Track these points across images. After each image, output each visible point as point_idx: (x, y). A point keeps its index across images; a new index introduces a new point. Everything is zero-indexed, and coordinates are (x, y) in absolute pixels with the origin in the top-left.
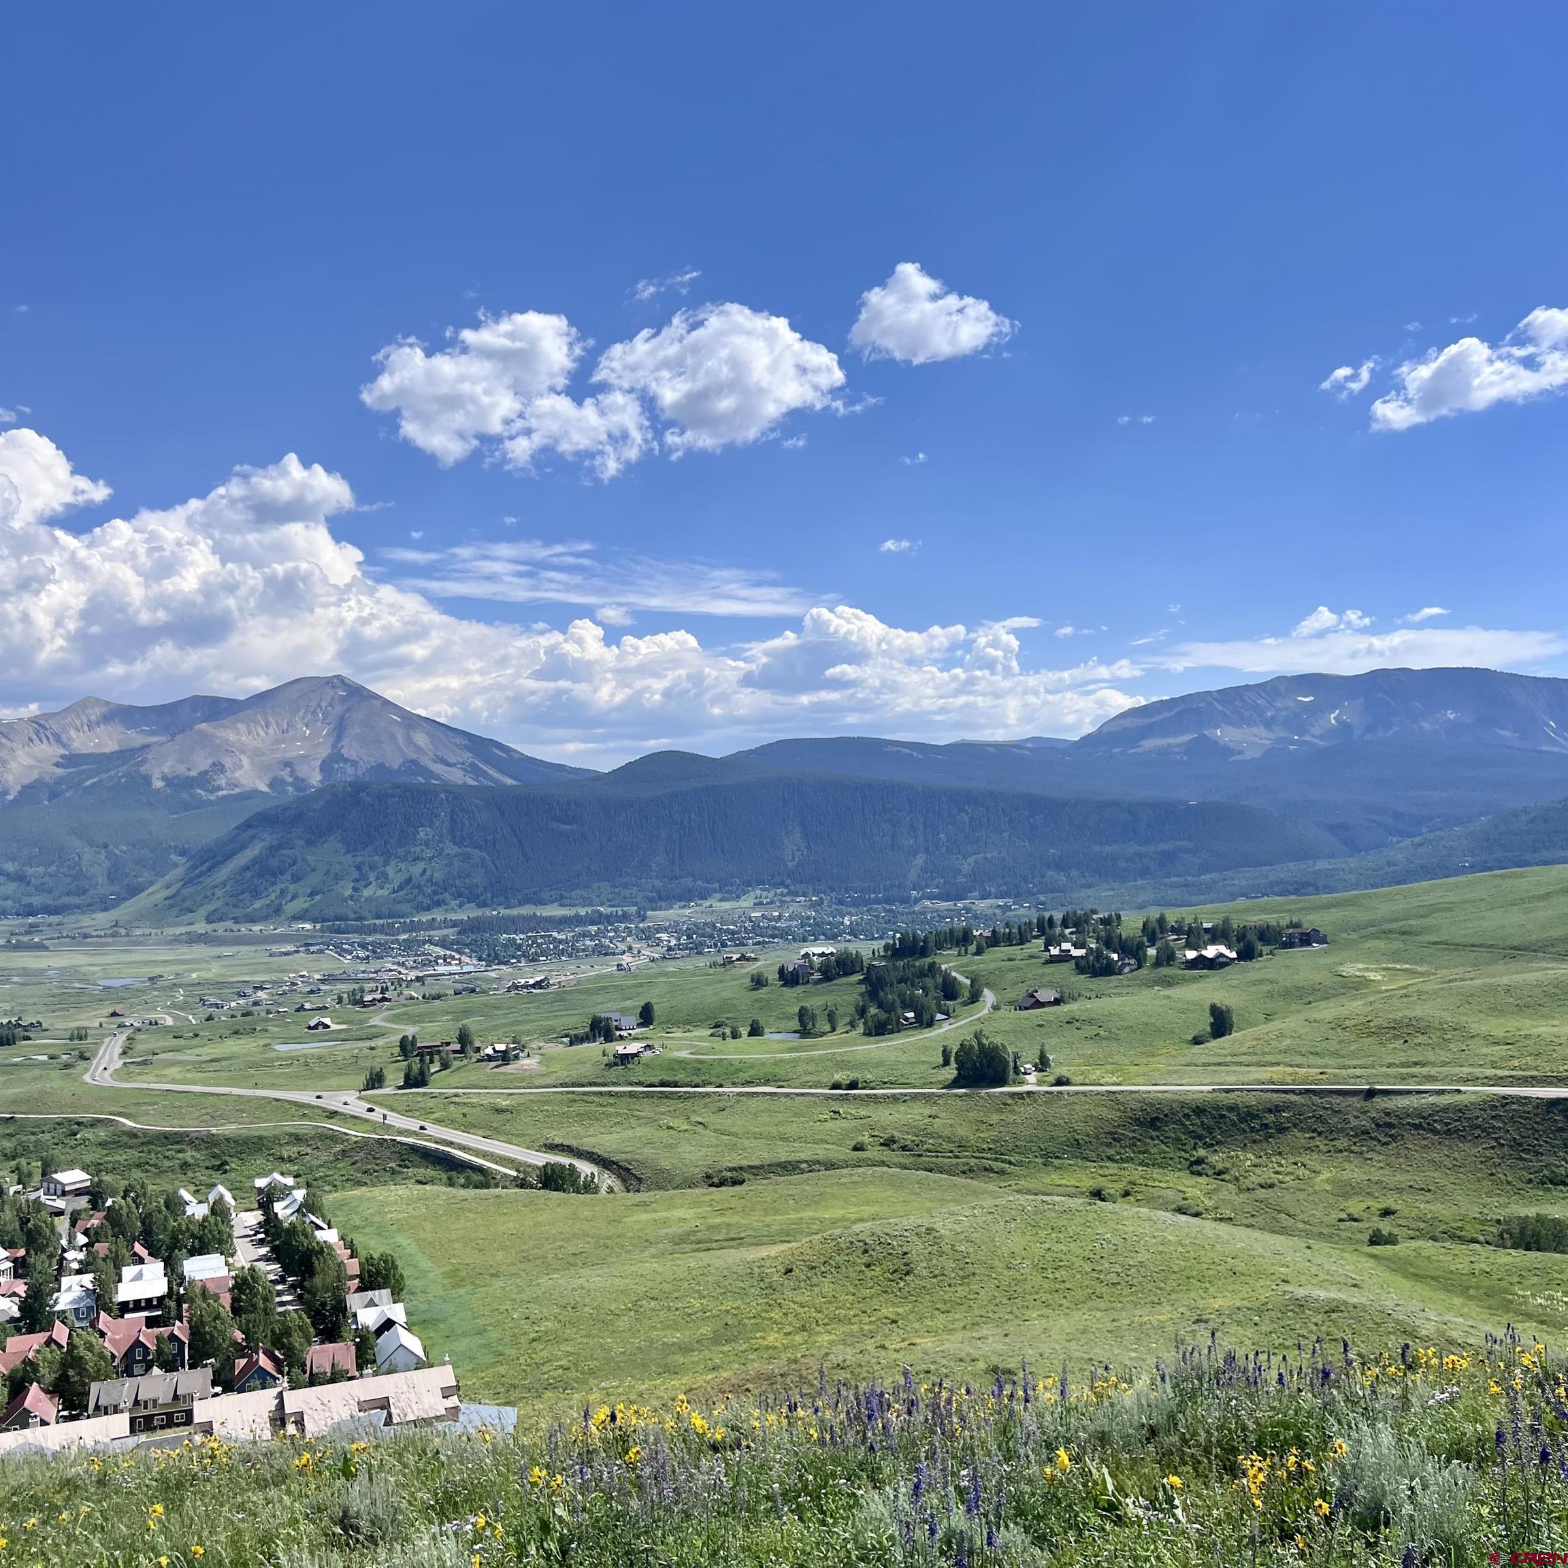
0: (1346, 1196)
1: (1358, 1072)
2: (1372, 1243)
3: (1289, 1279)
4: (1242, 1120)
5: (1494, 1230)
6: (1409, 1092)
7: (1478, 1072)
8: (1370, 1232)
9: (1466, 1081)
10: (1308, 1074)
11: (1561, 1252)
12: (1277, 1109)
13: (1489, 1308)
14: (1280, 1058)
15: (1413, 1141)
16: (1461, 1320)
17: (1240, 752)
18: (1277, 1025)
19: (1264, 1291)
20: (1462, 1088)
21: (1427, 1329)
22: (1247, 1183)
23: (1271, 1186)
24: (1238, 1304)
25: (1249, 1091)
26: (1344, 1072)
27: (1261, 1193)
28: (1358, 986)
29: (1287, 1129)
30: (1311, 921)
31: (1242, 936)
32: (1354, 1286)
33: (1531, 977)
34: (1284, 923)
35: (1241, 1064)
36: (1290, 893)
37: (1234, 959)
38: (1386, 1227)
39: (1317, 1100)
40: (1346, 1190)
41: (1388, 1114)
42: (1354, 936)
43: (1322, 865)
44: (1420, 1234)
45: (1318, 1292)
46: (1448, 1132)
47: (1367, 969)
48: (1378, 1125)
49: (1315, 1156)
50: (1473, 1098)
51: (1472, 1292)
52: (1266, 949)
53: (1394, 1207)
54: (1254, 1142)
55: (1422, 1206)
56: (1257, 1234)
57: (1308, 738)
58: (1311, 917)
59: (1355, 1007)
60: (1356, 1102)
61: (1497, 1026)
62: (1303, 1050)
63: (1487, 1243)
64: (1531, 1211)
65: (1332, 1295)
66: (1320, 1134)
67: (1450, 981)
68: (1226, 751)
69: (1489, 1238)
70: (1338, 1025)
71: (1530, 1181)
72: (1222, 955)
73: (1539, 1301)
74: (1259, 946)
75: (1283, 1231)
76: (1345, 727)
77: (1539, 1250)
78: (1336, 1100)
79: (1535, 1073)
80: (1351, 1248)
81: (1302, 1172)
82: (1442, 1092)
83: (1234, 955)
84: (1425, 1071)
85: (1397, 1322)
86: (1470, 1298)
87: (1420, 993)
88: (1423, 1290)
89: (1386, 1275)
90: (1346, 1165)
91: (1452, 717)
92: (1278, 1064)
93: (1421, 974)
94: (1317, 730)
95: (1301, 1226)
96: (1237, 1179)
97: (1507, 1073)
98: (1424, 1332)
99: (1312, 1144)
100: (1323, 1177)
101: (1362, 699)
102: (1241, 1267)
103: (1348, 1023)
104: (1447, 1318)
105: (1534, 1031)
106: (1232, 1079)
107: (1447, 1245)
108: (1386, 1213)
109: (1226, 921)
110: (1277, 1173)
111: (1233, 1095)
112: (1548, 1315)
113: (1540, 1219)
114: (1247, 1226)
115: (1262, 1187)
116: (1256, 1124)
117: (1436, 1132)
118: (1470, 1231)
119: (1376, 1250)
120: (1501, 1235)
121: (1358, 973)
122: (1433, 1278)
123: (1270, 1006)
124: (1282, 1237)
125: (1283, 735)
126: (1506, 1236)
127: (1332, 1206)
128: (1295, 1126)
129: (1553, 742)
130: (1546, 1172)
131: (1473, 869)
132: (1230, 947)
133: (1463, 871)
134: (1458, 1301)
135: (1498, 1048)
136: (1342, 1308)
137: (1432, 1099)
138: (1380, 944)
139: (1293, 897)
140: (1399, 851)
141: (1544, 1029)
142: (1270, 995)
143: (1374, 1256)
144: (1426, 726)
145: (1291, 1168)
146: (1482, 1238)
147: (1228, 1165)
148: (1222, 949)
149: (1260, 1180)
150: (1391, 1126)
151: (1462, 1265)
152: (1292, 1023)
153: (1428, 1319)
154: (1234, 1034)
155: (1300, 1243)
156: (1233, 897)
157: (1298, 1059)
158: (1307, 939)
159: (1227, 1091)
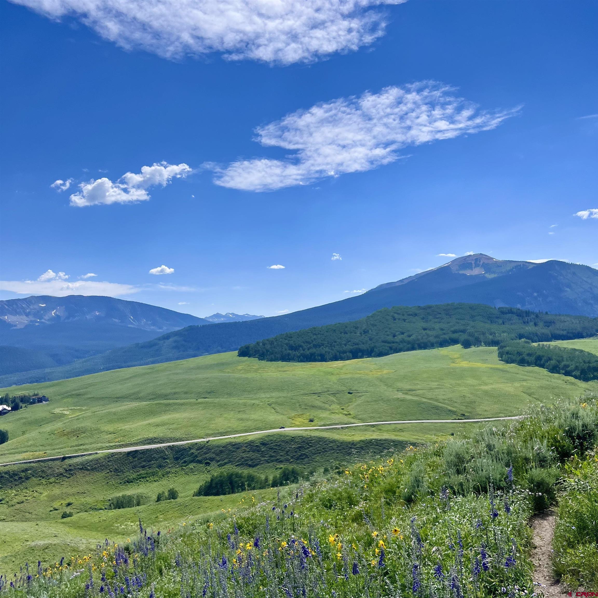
0: (53, 501)
1: (59, 450)
2: (63, 517)
3: (28, 539)
4: (11, 477)
5: (107, 504)
6: (78, 456)
7: (104, 445)
8: (62, 513)
9: (99, 449)
10: (40, 454)
11: (131, 507)
12: (26, 470)
13: (105, 533)
14: (28, 449)
15: (79, 475)
16: (95, 541)
17: (15, 326)
18: (27, 436)
19: (18, 547)
20: (98, 452)
21: (82, 547)
22: (12, 503)
23: (22, 502)
24: (6, 555)
25: (14, 464)
26: (53, 451)
27: (18, 506)
28: (61, 416)
29: (30, 477)
30: (42, 393)
31: (14, 401)
32: (55, 536)
33: (123, 408)
34: (31, 394)
35: (11, 454)
36: (34, 382)
37: (9, 411)
38: (68, 510)
39: (42, 464)
40: (52, 499)
41: (70, 466)
42: (60, 397)
43: (47, 370)
44: (81, 511)
45: (40, 542)
46: (92, 470)
47: (64, 410)
48: (66, 471)
49: (41, 487)
50: (102, 455)
51: (99, 529)
52: (24, 405)
53: (72, 502)
54: (16, 485)
55: (82, 499)
56: (15, 524)
57: (43, 321)
58: (43, 391)
59: (58, 425)
60: (58, 463)
61: (110, 428)
62: (38, 444)
63: (106, 509)
64: (120, 494)
65: (46, 542)
66: (43, 478)
67: (94, 412)
68: (9, 325)
69: (106, 507)
70: (52, 433)
71: (121, 483)
72: (5, 409)
73: (123, 527)
74: (21, 404)
75: (27, 520)
76: (58, 317)
77: (123, 508)
78: (50, 463)
79: (124, 443)
80: (54, 521)
81: (35, 494)
82: (91, 454)
83: (10, 409)
84: (84, 447)
85: (71, 547)
86: (99, 531)
87: (83, 418)
88: (82, 532)
89: (67, 529)
90: (54, 489)
91: (97, 314)
92: (27, 452)
93: (85, 410)
94: (46, 317)
95: (34, 516)
96: (8, 502)
97: (114, 444)
98: (81, 548)
99: (41, 481)
100: (44, 495)
101: (64, 307)
102: (8, 539)
103: (56, 432)
104: (90, 541)
105: (123, 428)
106: (7, 460)
107: (91, 513)
108: (69, 504)
109: (7, 395)
110: (25, 496)
111: (7, 467)
112: (125, 531)
113: (123, 497)
114: (11, 521)
115: (18, 503)
116: (17, 478)
117: (88, 470)
118: (99, 506)
119: (65, 520)
120: (110, 505)
121: (60, 412)
122: (85, 527)
123: (24, 429)
124: (26, 523)
125: (33, 319)
126: (112, 505)
127: (47, 506)
128: (33, 476)
129: (132, 324)
130: (126, 479)
131: (104, 370)
132: (8, 406)
133: (100, 370)
134: (94, 533)
135: (110, 435)
136: (50, 546)
137: (87, 458)
138: (70, 400)
139: (36, 384)
140: (78, 364)
141: (126, 426)
142: (24, 424)
143: (63, 523)
144: (88, 317)
145: (31, 493)
146: (103, 508)
147: (4, 497)
148: (5, 407)
149: (17, 501)
150: (70, 470)
151: (96, 520)
152: (33, 434)
153: (83, 543)
154: (9, 442)
155: (33, 524)
156: (10, 385)
157: (35, 449)
158: (40, 400)
159: (4, 466)
